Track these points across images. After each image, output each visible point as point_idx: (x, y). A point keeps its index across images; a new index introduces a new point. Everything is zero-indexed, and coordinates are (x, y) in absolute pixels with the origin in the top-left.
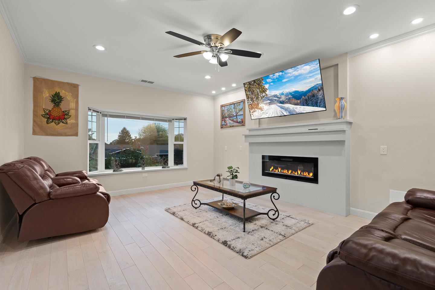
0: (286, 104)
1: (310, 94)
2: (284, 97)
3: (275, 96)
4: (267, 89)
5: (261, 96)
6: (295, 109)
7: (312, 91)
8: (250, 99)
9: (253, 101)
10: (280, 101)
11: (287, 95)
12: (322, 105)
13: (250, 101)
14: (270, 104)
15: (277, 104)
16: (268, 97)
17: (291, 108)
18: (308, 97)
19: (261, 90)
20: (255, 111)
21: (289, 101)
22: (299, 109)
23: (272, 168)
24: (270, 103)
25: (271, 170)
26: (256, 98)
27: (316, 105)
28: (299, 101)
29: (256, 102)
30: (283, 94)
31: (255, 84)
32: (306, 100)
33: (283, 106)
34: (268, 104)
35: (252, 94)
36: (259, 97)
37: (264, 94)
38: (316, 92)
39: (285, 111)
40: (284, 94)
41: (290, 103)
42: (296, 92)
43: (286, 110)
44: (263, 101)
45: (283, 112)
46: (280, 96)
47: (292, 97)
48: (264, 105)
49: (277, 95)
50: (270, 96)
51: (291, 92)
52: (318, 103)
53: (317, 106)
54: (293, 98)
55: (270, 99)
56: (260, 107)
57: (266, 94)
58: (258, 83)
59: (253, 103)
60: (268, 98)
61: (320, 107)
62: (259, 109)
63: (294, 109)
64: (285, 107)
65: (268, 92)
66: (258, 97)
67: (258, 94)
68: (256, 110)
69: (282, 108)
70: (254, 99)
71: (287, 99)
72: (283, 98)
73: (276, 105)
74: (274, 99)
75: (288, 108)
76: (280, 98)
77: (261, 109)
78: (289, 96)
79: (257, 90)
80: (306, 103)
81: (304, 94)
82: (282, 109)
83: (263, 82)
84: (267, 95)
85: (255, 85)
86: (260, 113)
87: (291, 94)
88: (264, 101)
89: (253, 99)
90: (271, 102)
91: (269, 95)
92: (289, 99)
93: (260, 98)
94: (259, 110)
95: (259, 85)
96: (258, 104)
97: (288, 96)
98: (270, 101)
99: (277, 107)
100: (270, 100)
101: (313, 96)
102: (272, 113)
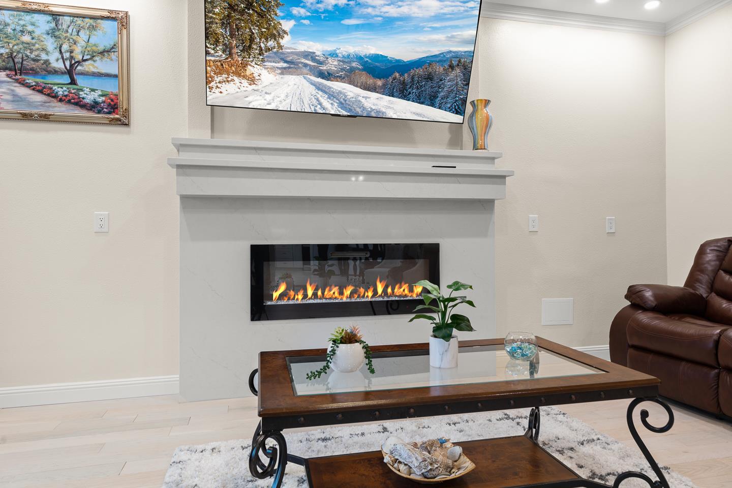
0: (337, 81)
1: (420, 71)
2: (336, 63)
3: (310, 55)
4: (285, 32)
5: (262, 45)
6: (363, 100)
7: (430, 64)
8: (221, 47)
9: (231, 54)
10: (321, 70)
11: (347, 59)
12: (449, 105)
13: (220, 53)
14: (284, 71)
15: (309, 76)
16: (282, 53)
17: (350, 95)
18: (413, 78)
19: (263, 30)
20: (228, 81)
21: (348, 76)
22: (376, 101)
23: (282, 288)
24: (285, 68)
25: (276, 295)
26: (241, 48)
27: (431, 100)
28: (380, 83)
29: (240, 59)
30: (333, 55)
31: (251, 12)
32: (404, 83)
33: (325, 86)
34: (279, 71)
35: (232, 35)
36: (255, 47)
37: (271, 43)
38: (439, 69)
39: (329, 98)
40: (337, 56)
41: (351, 82)
42: (376, 57)
43: (332, 95)
44: (263, 60)
45: (320, 99)
46: (322, 59)
47: (360, 67)
48: (264, 73)
49: (314, 53)
50: (292, 53)
51: (362, 54)
52: (439, 99)
53: (432, 105)
54: (364, 70)
55: (289, 59)
56: (248, 73)
57: (278, 43)
58: (262, 10)
59: (227, 59)
60: (282, 56)
61: (440, 108)
62: (244, 77)
63: (360, 98)
64: (330, 88)
65: (285, 41)
66: (250, 47)
67: (252, 40)
68: (235, 78)
69: (319, 87)
70: (235, 50)
71: (343, 70)
72: (332, 65)
73: (305, 78)
74: (302, 63)
75: (340, 92)
76: (321, 63)
77: (252, 80)
78: (354, 65)
79: (250, 29)
80: (402, 92)
81: (402, 67)
82: (320, 93)
83: (278, 12)
84: (280, 47)
85: (249, 15)
86: (242, 89)
87: (360, 58)
88: (268, 61)
89: (231, 49)
90: (289, 68)
91: (289, 48)
92: (352, 70)
93: (257, 51)
94: (245, 83)
95: (261, 15)
96: (244, 65)
97: (350, 62)
98: (285, 65)
99: (307, 84)
100: (286, 62)
101: (429, 78)
102: (283, 96)
